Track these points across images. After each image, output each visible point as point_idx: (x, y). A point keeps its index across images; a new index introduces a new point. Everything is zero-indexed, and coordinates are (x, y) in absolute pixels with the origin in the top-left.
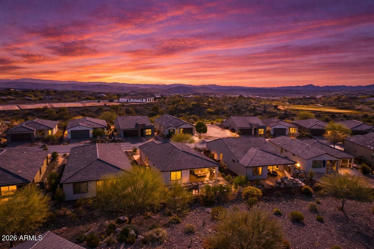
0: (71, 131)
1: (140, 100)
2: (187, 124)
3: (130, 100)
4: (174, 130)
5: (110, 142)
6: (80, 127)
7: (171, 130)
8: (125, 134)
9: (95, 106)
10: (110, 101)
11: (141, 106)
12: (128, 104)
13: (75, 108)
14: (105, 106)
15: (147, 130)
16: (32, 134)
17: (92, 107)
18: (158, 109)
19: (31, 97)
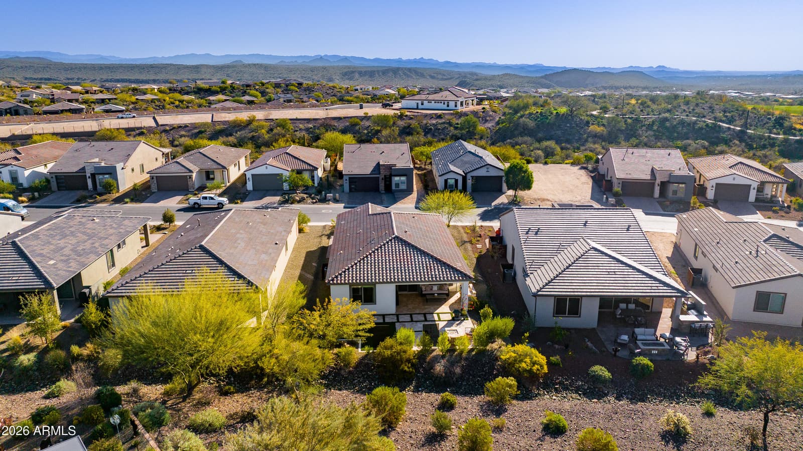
0: (252, 175)
1: (444, 104)
2: (488, 166)
3: (422, 104)
4: (456, 181)
5: (316, 202)
6: (267, 168)
7: (449, 181)
8: (353, 186)
9: (345, 118)
10: (385, 106)
11: (439, 117)
12: (415, 112)
13: (306, 121)
14: (365, 117)
15: (397, 178)
16: (190, 178)
17: (339, 119)
18: (475, 127)
19: (256, 97)
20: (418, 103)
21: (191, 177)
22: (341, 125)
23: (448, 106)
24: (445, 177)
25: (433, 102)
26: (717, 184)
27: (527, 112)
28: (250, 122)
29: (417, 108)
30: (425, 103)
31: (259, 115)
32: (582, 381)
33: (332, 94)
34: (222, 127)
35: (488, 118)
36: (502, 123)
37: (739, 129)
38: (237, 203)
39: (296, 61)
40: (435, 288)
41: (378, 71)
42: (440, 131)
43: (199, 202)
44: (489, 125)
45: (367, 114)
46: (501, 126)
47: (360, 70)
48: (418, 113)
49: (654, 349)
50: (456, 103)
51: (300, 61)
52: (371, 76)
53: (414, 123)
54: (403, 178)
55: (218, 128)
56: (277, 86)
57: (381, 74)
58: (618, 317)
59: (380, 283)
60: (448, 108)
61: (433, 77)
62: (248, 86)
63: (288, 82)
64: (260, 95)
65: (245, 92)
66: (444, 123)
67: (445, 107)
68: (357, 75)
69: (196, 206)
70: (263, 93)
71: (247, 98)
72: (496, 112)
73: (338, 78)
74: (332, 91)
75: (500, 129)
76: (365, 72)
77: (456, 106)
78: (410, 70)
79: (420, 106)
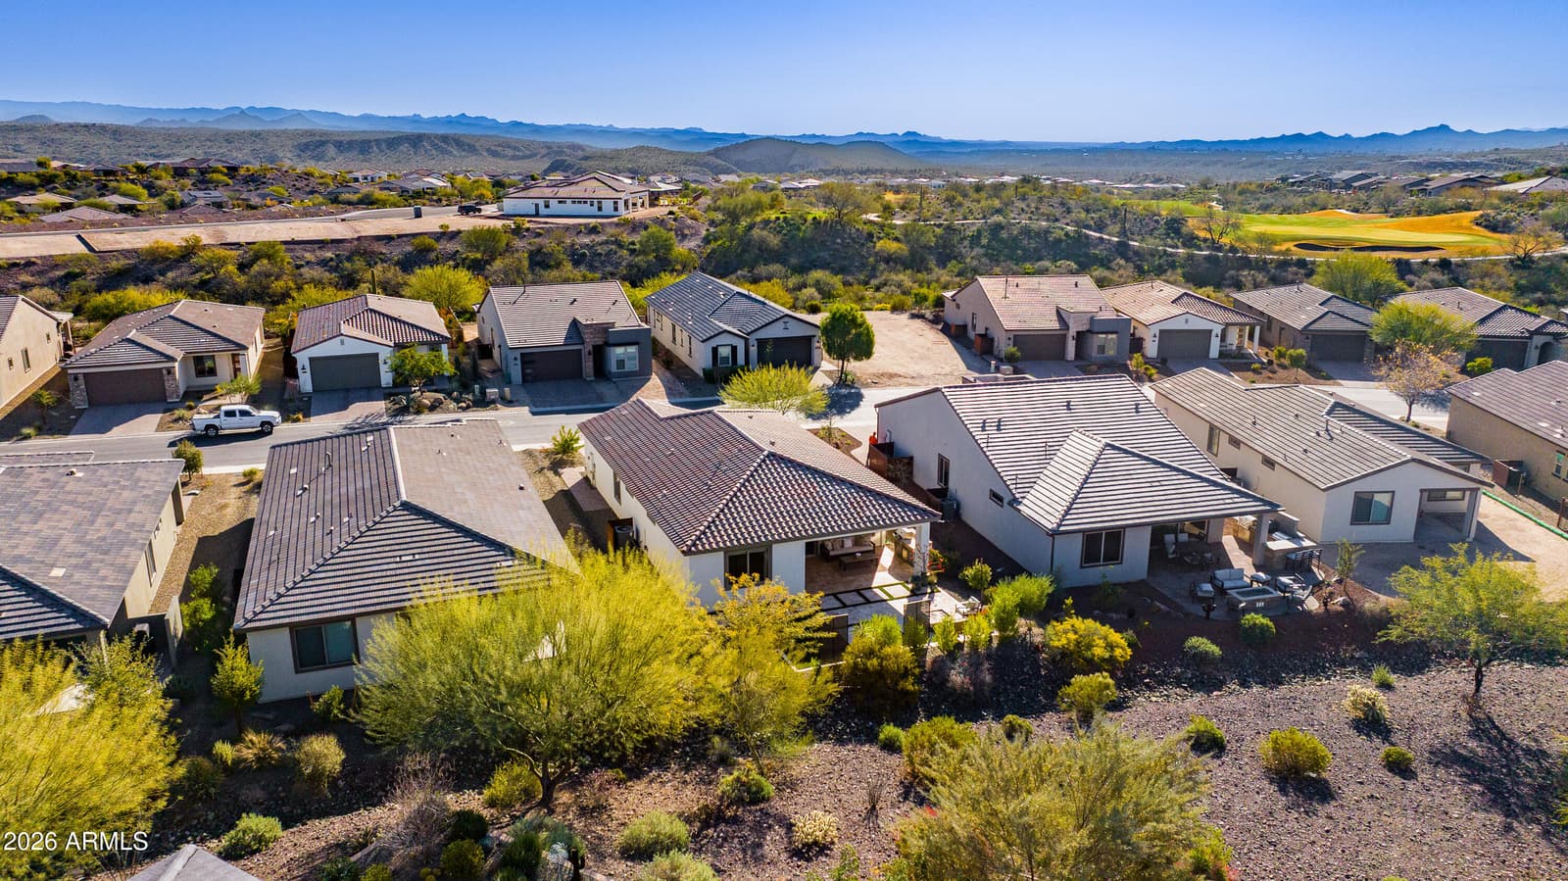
0: (311, 360)
1: (592, 205)
3: (547, 206)
4: (734, 349)
5: (468, 407)
6: (342, 343)
7: (720, 350)
8: (528, 371)
9: (400, 236)
10: (465, 211)
11: (593, 230)
12: (540, 223)
13: (316, 246)
14: (443, 234)
15: (620, 350)
16: (169, 373)
17: (388, 239)
18: (668, 248)
19: (136, 197)
20: (537, 205)
21: (170, 371)
22: (397, 252)
23: (600, 209)
24: (714, 343)
25: (567, 201)
26: (1161, 331)
27: (758, 219)
28: (189, 251)
29: (537, 215)
30: (553, 203)
31: (203, 233)
32: (1181, 666)
33: (308, 189)
34: (123, 262)
35: (686, 232)
36: (716, 240)
37: (1116, 239)
38: (297, 420)
39: (183, 120)
41: (378, 142)
42: (603, 258)
43: (216, 422)
44: (693, 244)
46: (714, 245)
48: (546, 223)
49: (1259, 600)
50: (616, 203)
51: (193, 121)
52: (362, 152)
53: (549, 244)
54: (632, 349)
55: (114, 264)
56: (180, 172)
57: (384, 146)
58: (1170, 556)
59: (777, 542)
60: (600, 213)
61: (495, 154)
62: (108, 173)
63: (205, 165)
64: (145, 192)
65: (105, 186)
66: (606, 242)
67: (594, 210)
68: (331, 151)
69: (212, 432)
70: (153, 190)
71: (117, 200)
72: (696, 220)
73: (289, 155)
74: (305, 182)
75: (713, 251)
76: (350, 143)
77: (616, 209)
79: (543, 210)
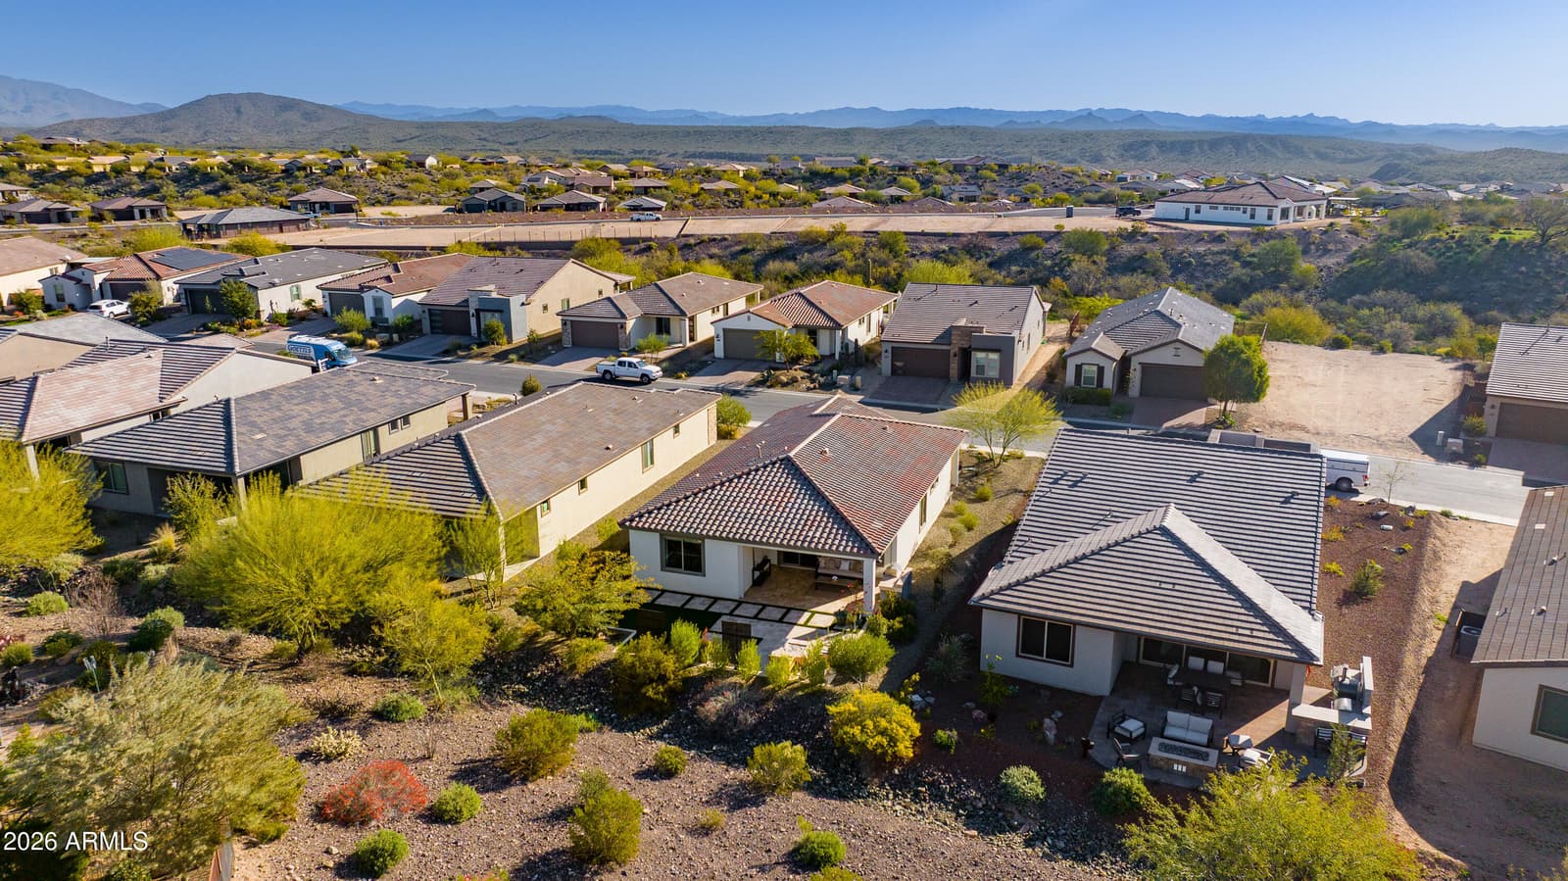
0: (724, 330)
1: (1245, 212)
2: (1178, 345)
3: (1198, 211)
4: (1101, 370)
5: (815, 388)
6: (749, 318)
7: (1085, 367)
8: (898, 364)
9: (1015, 234)
10: (1123, 213)
11: (1218, 238)
12: (1170, 227)
13: (936, 239)
14: (1058, 233)
15: (980, 355)
17: (1005, 235)
18: (1289, 262)
19: (910, 190)
20: (1188, 210)
21: (623, 326)
22: (1004, 249)
23: (1253, 217)
24: (1078, 360)
25: (1221, 207)
28: (832, 236)
29: (1186, 220)
30: (1205, 208)
34: (783, 243)
35: (1331, 247)
36: (1361, 259)
38: (680, 378)
40: (845, 566)
41: (1201, 143)
42: (1208, 269)
43: (611, 369)
44: (1330, 261)
45: (1063, 227)
46: (1355, 264)
47: (1162, 139)
48: (1176, 228)
49: (1178, 762)
50: (1270, 211)
52: (1183, 153)
53: (1154, 251)
54: (994, 356)
55: (775, 244)
56: (958, 169)
57: (1206, 147)
59: (714, 537)
60: (1252, 221)
62: (902, 168)
63: (981, 163)
64: (918, 185)
65: (895, 179)
66: (1223, 252)
67: (1246, 218)
68: (1154, 151)
69: (608, 376)
70: (925, 183)
71: (893, 191)
72: (1357, 234)
73: (1113, 154)
74: (1066, 180)
75: (1352, 270)
76: (1173, 144)
77: (1270, 217)
78: (1271, 140)
79: (1193, 216)
